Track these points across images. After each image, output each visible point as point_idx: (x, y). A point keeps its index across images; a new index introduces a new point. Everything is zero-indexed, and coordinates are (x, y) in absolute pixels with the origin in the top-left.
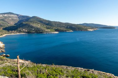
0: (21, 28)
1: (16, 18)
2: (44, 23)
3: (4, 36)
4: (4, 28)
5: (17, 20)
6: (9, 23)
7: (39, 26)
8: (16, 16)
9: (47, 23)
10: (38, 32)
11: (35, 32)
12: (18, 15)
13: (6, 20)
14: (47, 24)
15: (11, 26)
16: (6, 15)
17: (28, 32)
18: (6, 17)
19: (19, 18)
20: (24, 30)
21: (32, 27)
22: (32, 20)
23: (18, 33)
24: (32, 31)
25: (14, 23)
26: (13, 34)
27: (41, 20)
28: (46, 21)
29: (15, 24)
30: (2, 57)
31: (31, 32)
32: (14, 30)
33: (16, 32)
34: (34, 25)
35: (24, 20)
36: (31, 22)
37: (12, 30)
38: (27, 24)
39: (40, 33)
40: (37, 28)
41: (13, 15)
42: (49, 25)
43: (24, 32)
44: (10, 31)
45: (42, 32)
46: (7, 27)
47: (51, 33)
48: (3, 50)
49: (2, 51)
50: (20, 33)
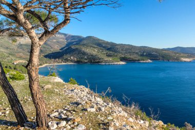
0: (68, 55)
1: (63, 39)
2: (104, 47)
3: (44, 66)
5: (63, 42)
6: (52, 48)
7: (94, 52)
8: (63, 36)
9: (109, 47)
10: (93, 61)
11: (88, 62)
12: (65, 35)
13: (49, 43)
14: (109, 49)
17: (78, 62)
19: (66, 39)
20: (72, 57)
21: (84, 54)
22: (85, 42)
23: (64, 62)
24: (83, 60)
25: (60, 48)
26: (56, 64)
27: (100, 42)
28: (108, 43)
29: (60, 50)
31: (82, 62)
32: (59, 57)
33: (60, 60)
34: (88, 50)
35: (74, 42)
36: (84, 45)
37: (55, 58)
39: (96, 62)
40: (92, 55)
41: (59, 35)
42: (112, 51)
43: (72, 61)
44: (53, 60)
45: (98, 62)
50: (66, 62)
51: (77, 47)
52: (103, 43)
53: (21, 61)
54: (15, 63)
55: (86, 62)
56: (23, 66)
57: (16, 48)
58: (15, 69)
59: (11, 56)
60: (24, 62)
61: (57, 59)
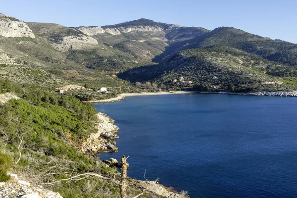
0: (173, 74)
1: (161, 36)
2: (260, 53)
3: (119, 97)
4: (123, 71)
5: (160, 43)
6: (136, 57)
7: (236, 64)
8: (160, 29)
9: (274, 51)
10: (233, 87)
11: (222, 89)
12: (165, 26)
13: (130, 46)
14: (272, 58)
15: (144, 65)
16: (130, 30)
17: (197, 89)
18: (129, 36)
19: (168, 36)
20: (182, 79)
21: (211, 69)
22: (212, 41)
23: (163, 90)
24: (208, 85)
25: (153, 57)
26: (145, 93)
27: (249, 39)
28: (269, 42)
29: (153, 60)
30: (107, 166)
31: (205, 89)
32: (151, 79)
33: (155, 85)
34: (221, 61)
35: (185, 42)
36: (209, 48)
37: (143, 79)
38: (194, 58)
39: (242, 91)
40: (231, 73)
41: (150, 29)
42: (281, 61)
43: (181, 87)
44: (139, 84)
45: (248, 90)
46: (129, 70)
47: (287, 93)
48: (112, 146)
49: (109, 148)
50: (167, 90)
51: (194, 53)
52: (257, 42)
53: (73, 87)
54: (62, 92)
55: (217, 91)
56: (77, 97)
57: (63, 59)
58: (60, 103)
59: (53, 76)
60: (79, 87)
61: (148, 83)
